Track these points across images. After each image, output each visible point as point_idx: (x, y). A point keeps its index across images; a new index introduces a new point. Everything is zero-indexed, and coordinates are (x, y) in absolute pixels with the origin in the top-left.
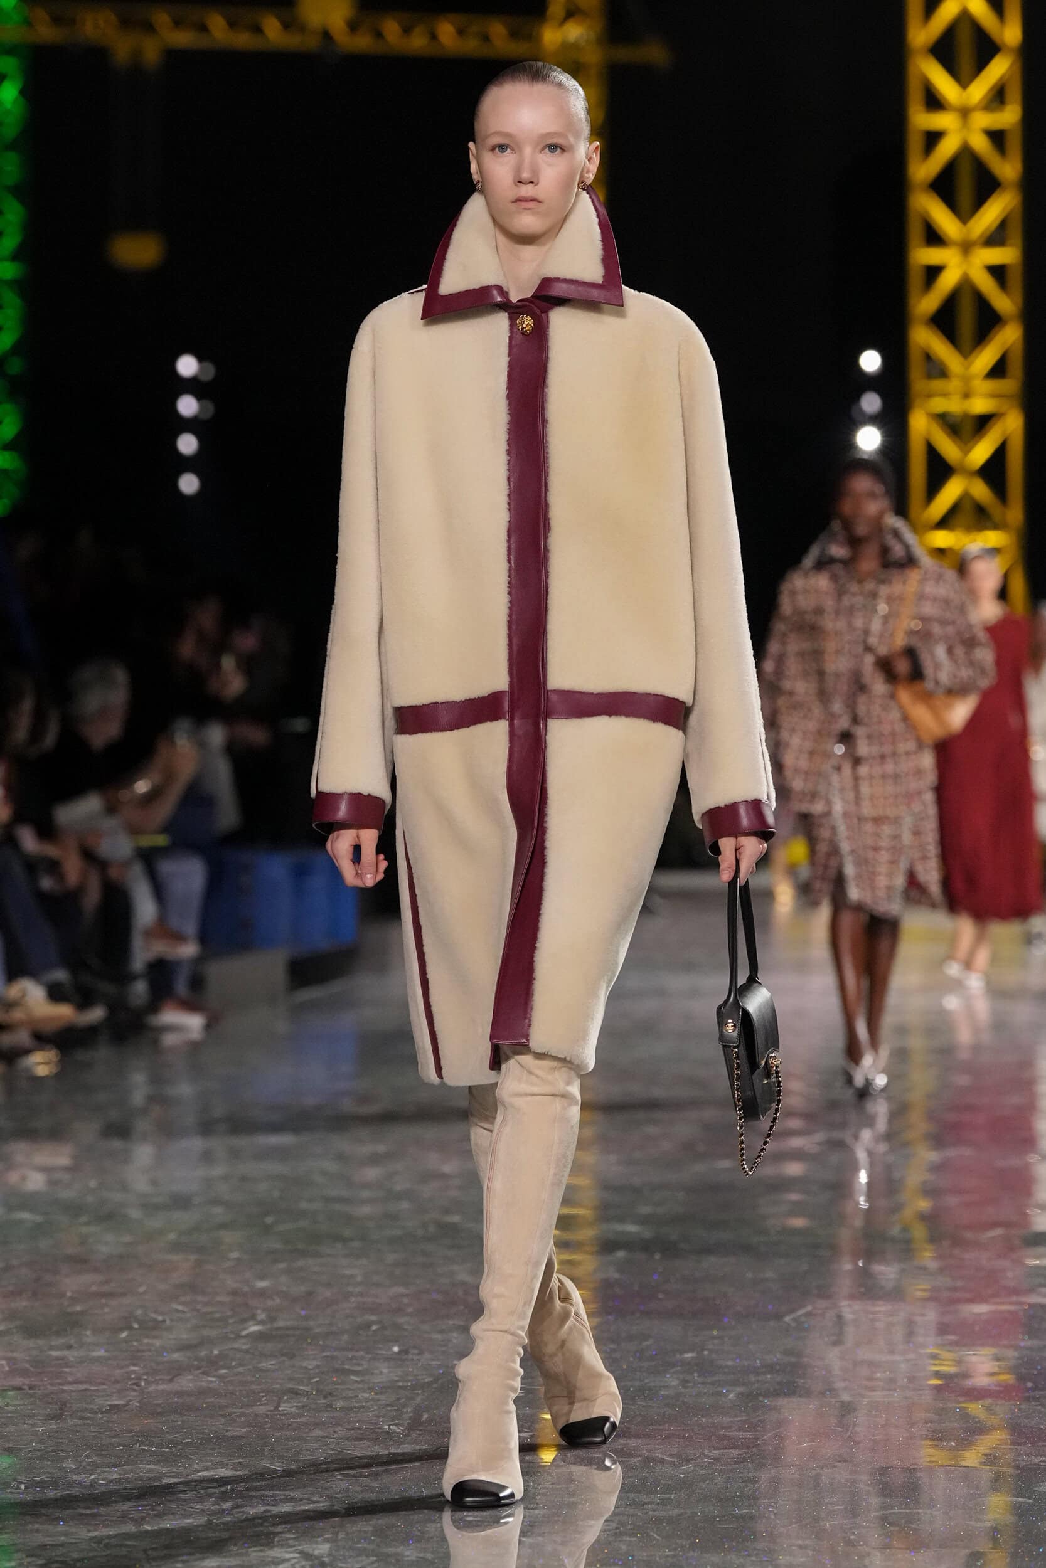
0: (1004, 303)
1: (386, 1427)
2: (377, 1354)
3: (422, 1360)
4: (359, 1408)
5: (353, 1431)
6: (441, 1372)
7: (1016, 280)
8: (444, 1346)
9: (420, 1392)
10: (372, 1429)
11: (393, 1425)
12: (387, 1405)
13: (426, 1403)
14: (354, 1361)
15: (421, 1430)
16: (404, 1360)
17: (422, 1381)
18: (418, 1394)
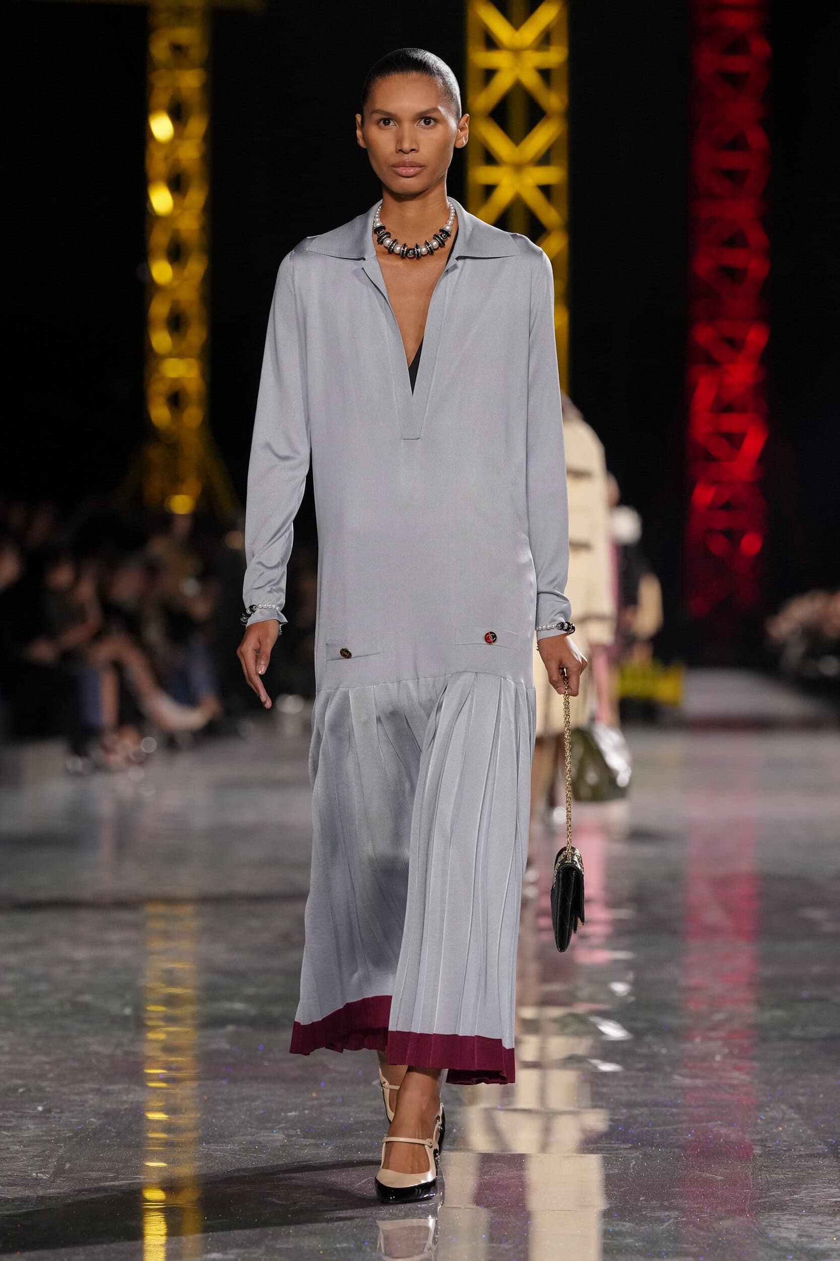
0: (551, 215)
1: (35, 1174)
2: (25, 1113)
3: (63, 1118)
4: (11, 1158)
5: (5, 1178)
6: (80, 1128)
7: (562, 197)
8: (81, 1106)
9: (62, 1145)
10: (22, 1176)
11: (40, 1173)
12: (35, 1156)
13: (68, 1154)
14: (5, 1119)
15: (64, 1178)
16: (48, 1118)
17: (64, 1136)
18: (61, 1147)
